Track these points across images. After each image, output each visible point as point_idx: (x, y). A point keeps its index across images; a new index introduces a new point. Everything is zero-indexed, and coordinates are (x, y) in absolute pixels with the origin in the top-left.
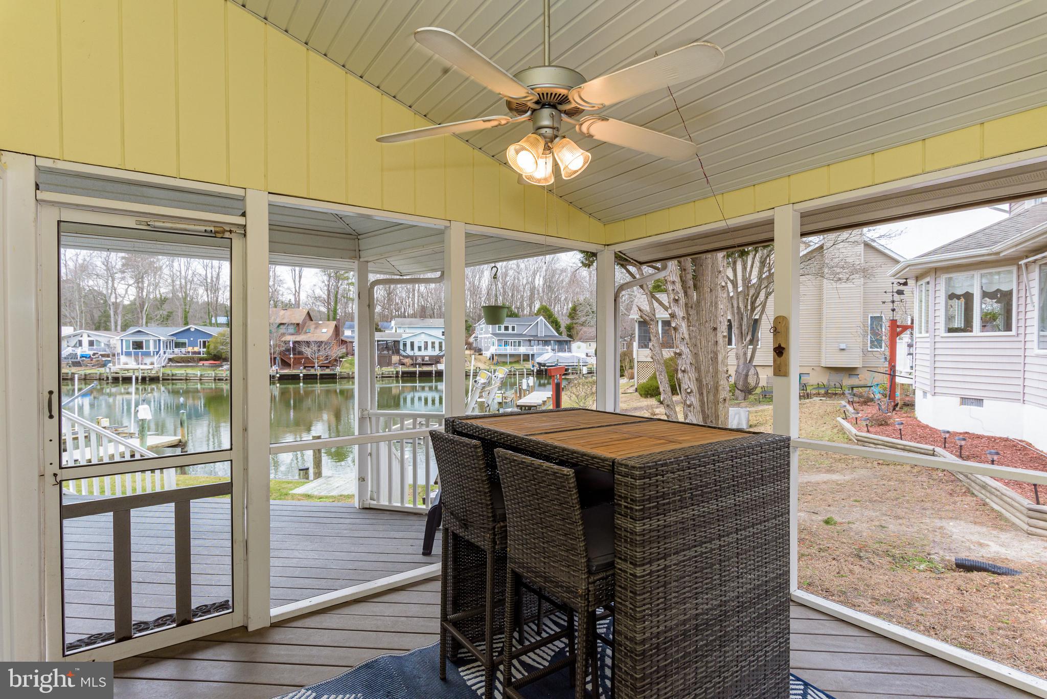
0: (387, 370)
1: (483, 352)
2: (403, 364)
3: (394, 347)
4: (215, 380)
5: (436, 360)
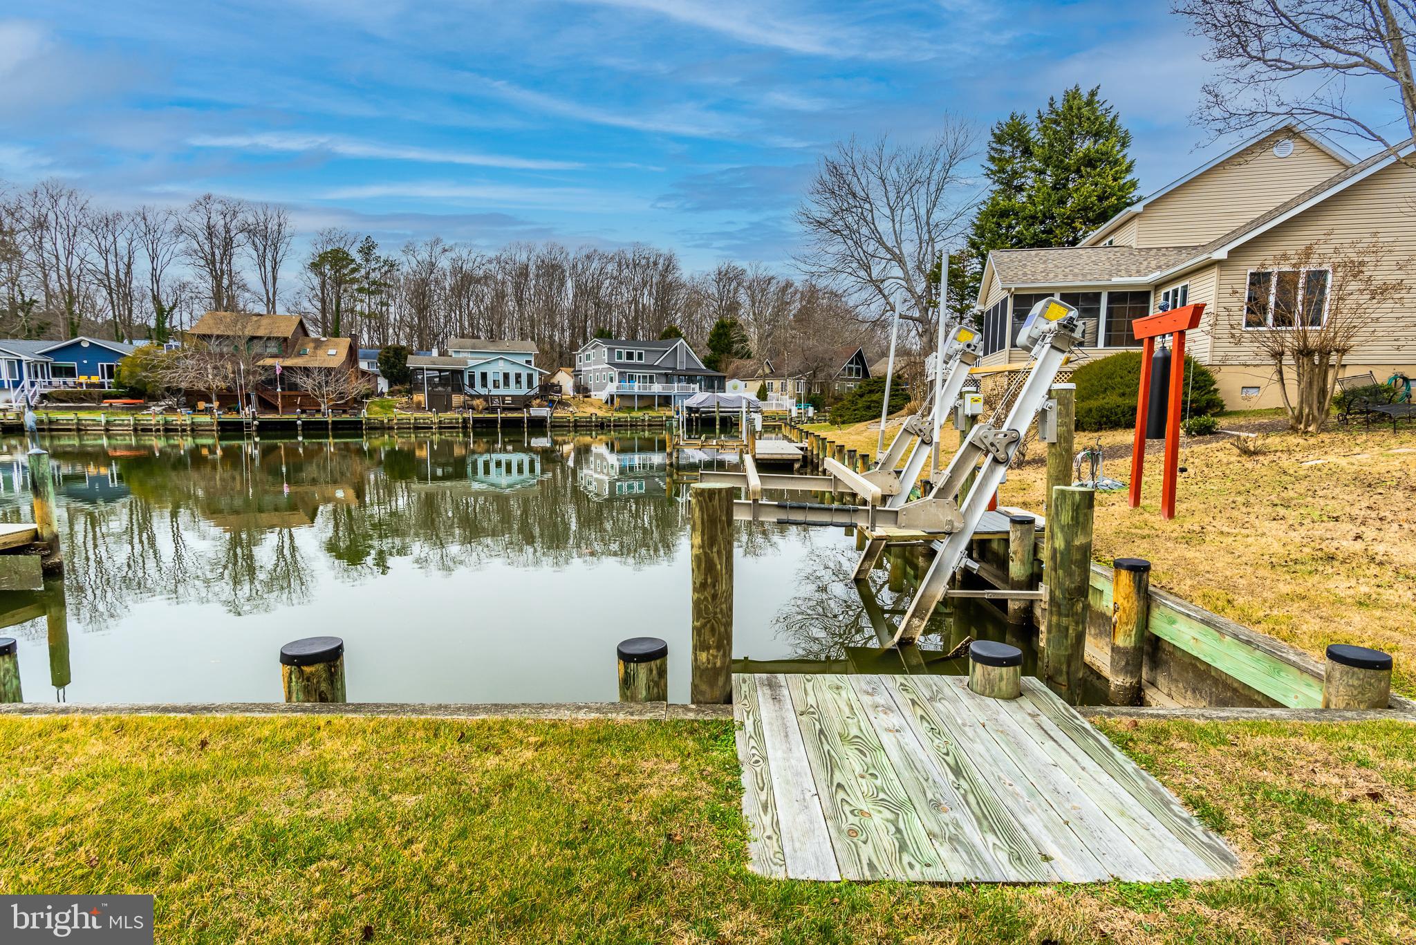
0: (444, 416)
1: (592, 393)
2: (473, 408)
3: (454, 379)
4: (135, 430)
5: (525, 402)
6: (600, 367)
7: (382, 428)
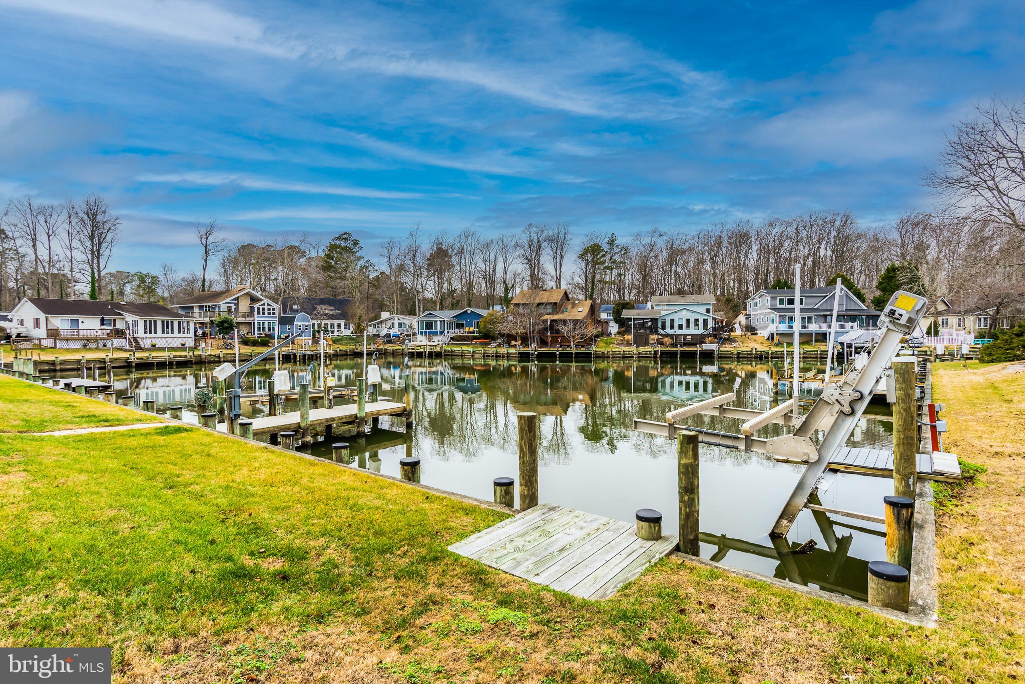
0: (642, 349)
1: (758, 332)
2: (662, 344)
3: (653, 325)
4: (484, 356)
5: (701, 339)
6: (764, 311)
7: (603, 357)
